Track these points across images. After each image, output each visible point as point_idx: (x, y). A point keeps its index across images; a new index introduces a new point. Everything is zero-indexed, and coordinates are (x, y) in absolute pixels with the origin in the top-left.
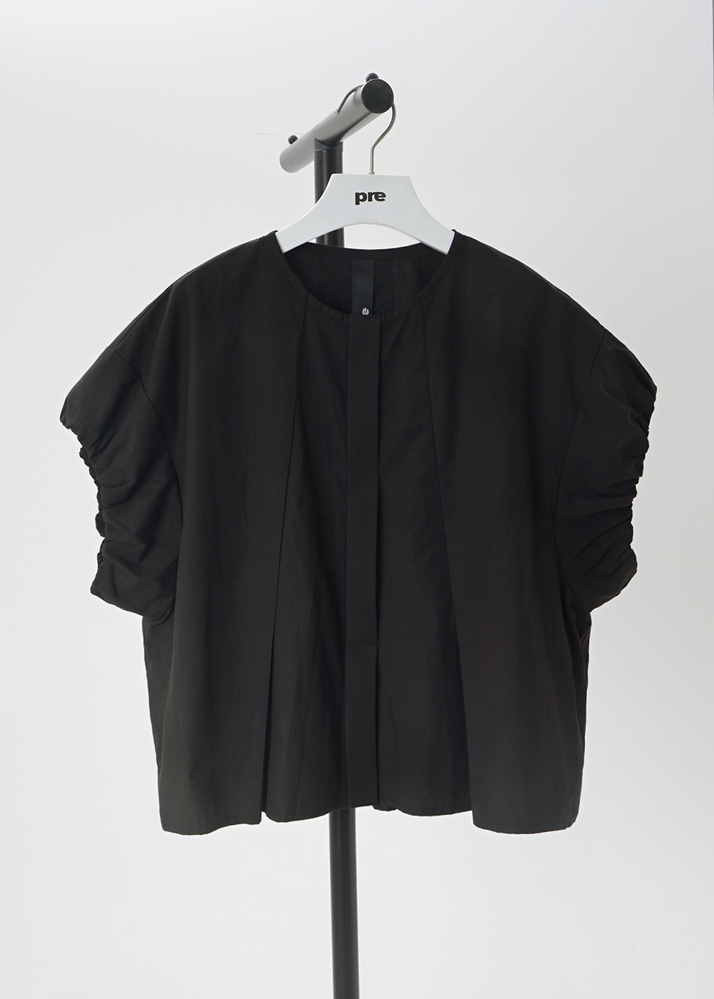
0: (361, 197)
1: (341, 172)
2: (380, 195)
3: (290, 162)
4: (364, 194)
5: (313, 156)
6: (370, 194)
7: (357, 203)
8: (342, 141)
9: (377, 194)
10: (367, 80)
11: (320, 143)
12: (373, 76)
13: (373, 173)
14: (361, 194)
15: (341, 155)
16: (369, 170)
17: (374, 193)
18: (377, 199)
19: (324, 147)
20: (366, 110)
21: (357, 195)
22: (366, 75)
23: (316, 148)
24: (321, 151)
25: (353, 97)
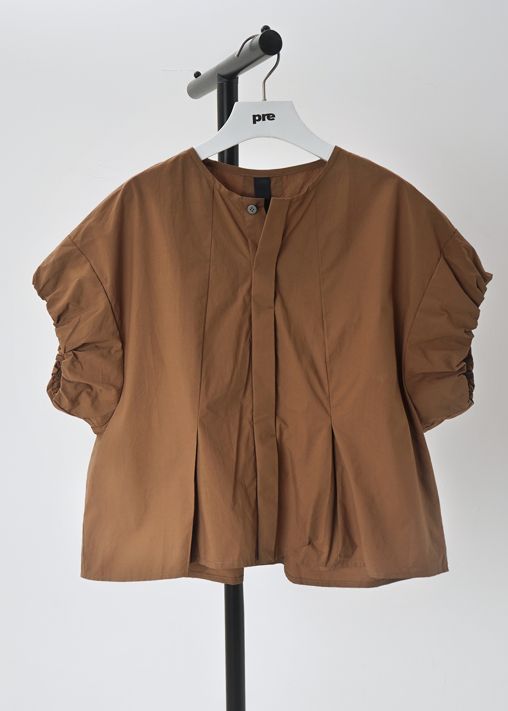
0: (257, 118)
2: (271, 116)
3: (195, 91)
4: (259, 116)
5: (216, 86)
6: (264, 116)
7: (254, 123)
8: (237, 76)
9: (268, 115)
10: (262, 31)
11: (221, 77)
12: (267, 28)
13: (265, 100)
14: (257, 115)
15: (237, 86)
16: (262, 98)
17: (266, 115)
18: (269, 119)
19: (225, 80)
20: (261, 52)
21: (254, 116)
22: (261, 27)
23: (219, 81)
24: (222, 83)
25: (251, 43)
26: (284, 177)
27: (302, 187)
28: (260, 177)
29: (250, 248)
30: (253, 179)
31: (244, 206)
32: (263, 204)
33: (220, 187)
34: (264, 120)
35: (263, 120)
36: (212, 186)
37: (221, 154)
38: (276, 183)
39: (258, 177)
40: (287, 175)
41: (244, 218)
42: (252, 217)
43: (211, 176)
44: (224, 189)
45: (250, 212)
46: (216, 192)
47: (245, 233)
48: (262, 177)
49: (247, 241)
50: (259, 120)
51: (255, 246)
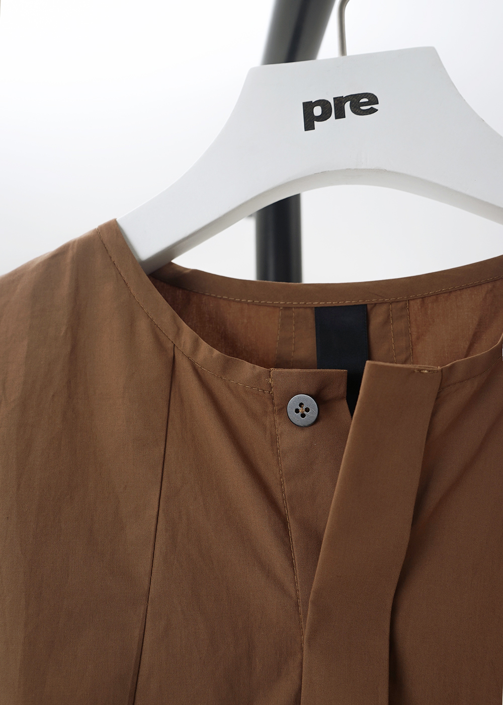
26: (415, 305)
27: (475, 338)
28: (335, 303)
29: (296, 555)
30: (310, 315)
31: (276, 401)
32: (342, 389)
33: (196, 347)
34: (340, 114)
35: (336, 118)
36: (170, 345)
38: (386, 322)
39: (329, 303)
40: (423, 298)
41: (274, 441)
42: (302, 436)
43: (165, 313)
44: (207, 353)
45: (296, 418)
46: (183, 365)
47: (278, 496)
48: (341, 303)
49: (285, 524)
50: (324, 117)
51: (314, 539)
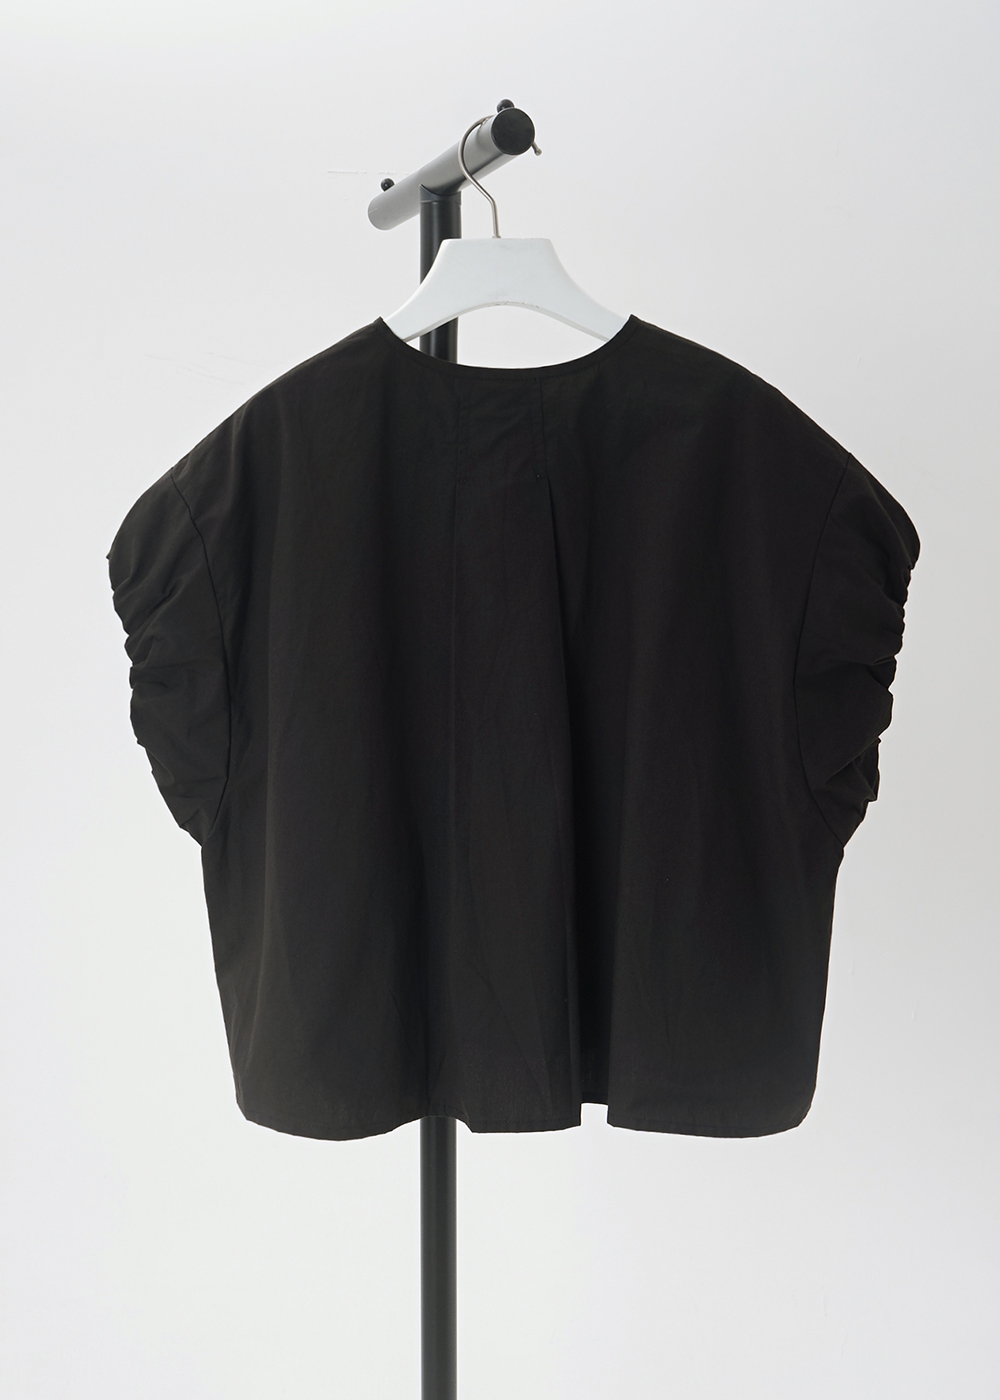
1: (459, 236)
3: (382, 215)
5: (419, 208)
8: (460, 190)
10: (499, 109)
11: (428, 191)
12: (507, 104)
15: (459, 209)
16: (492, 234)
19: (435, 197)
20: (496, 150)
22: (498, 102)
23: (423, 198)
24: (430, 203)
25: (479, 131)
37: (426, 338)
